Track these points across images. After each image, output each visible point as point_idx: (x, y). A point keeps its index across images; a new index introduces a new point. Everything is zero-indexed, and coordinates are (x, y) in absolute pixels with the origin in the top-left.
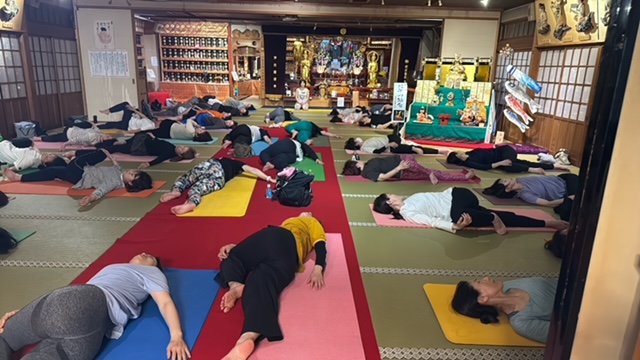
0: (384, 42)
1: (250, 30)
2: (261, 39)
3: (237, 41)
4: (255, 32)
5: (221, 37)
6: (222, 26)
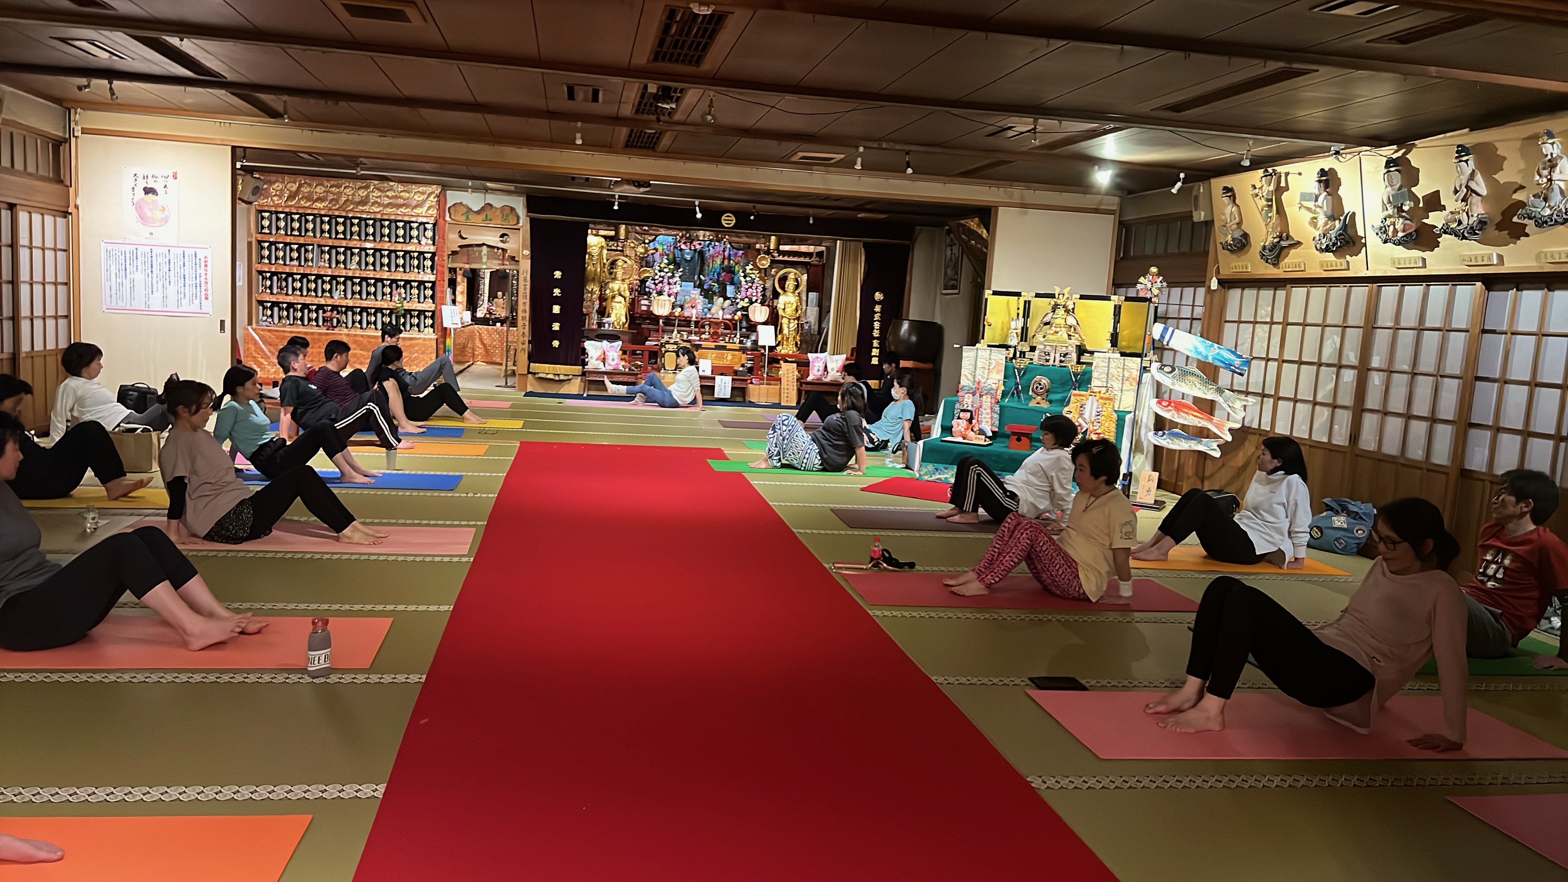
1: (494, 205)
2: (524, 228)
3: (460, 232)
4: (508, 211)
5: (421, 220)
6: (423, 193)
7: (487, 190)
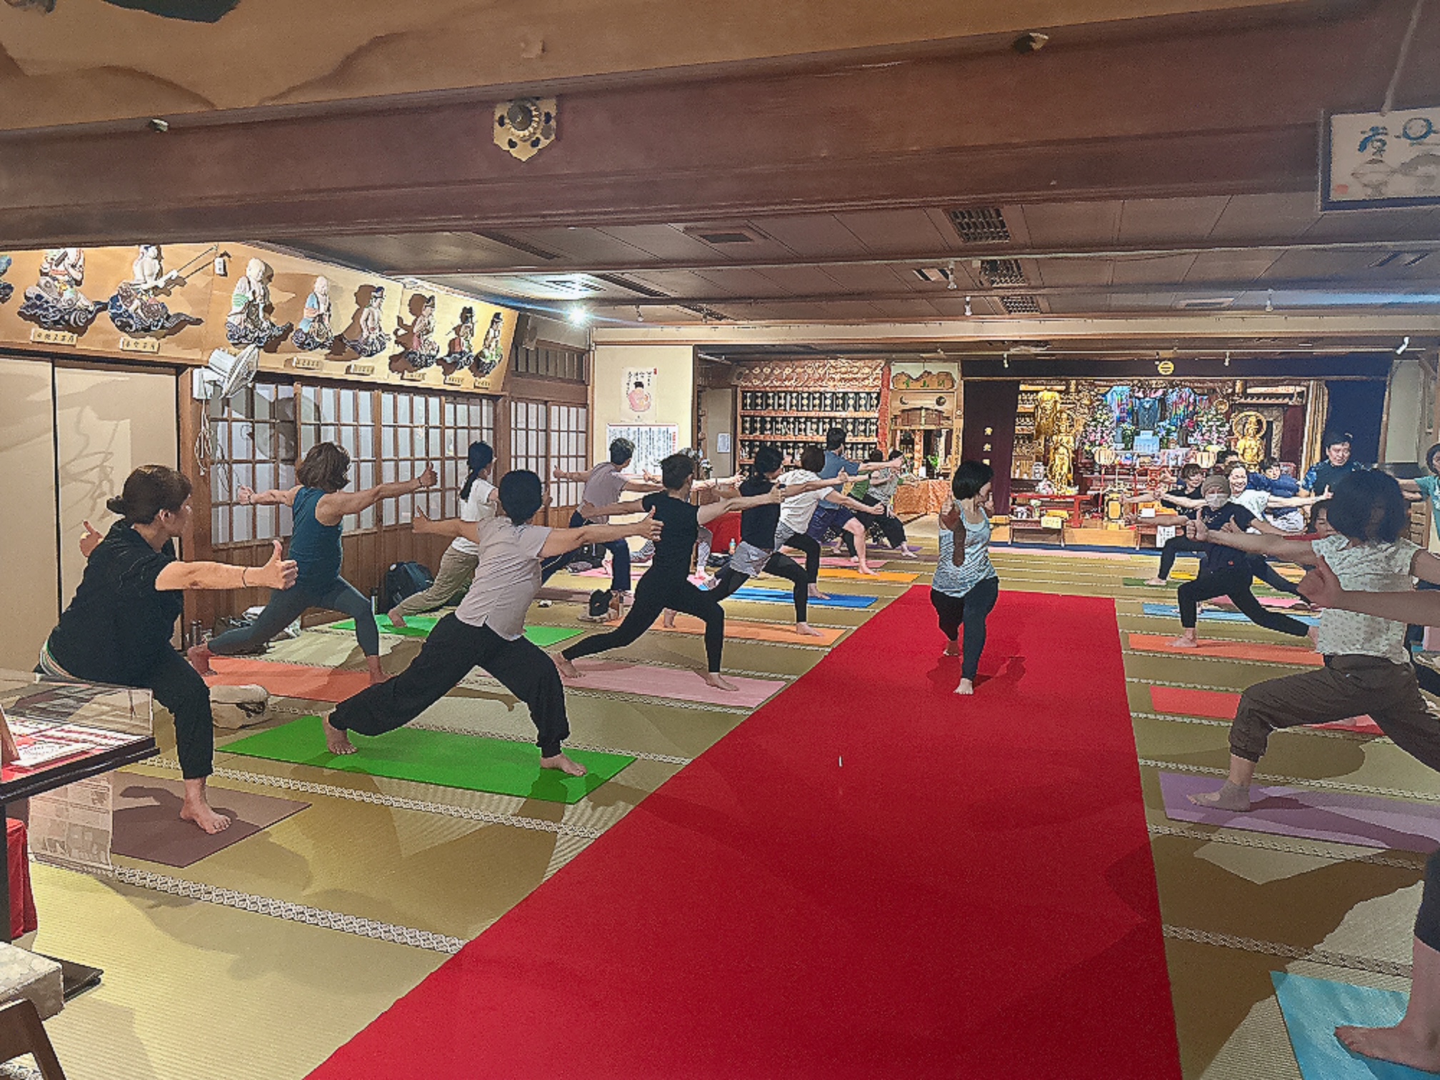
0: (1281, 390)
1: (934, 373)
2: (959, 391)
3: (901, 399)
4: (943, 377)
5: (867, 390)
6: (870, 367)
7: (925, 360)
